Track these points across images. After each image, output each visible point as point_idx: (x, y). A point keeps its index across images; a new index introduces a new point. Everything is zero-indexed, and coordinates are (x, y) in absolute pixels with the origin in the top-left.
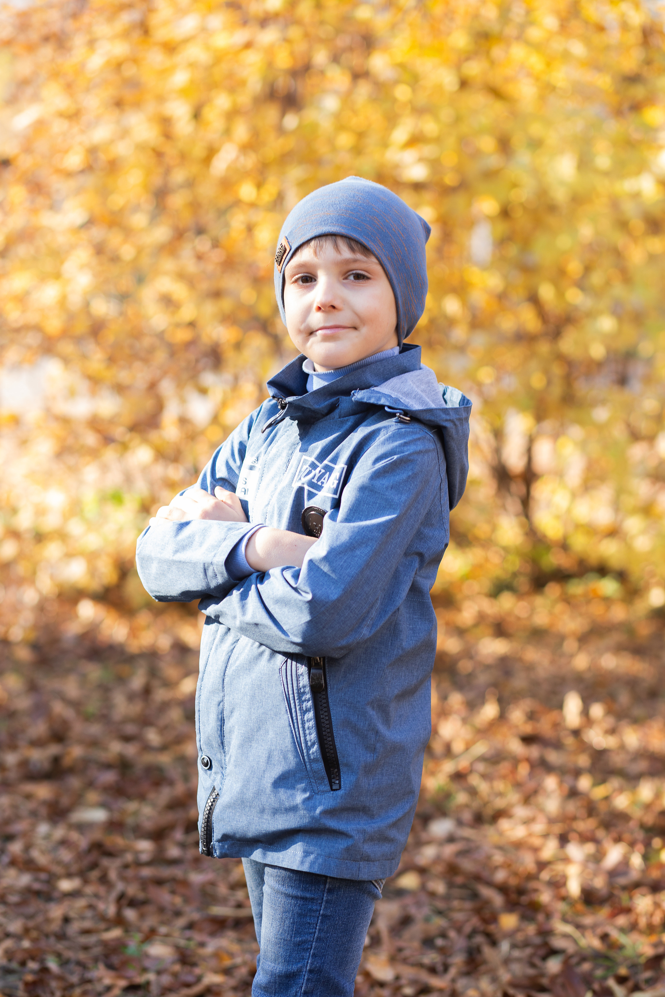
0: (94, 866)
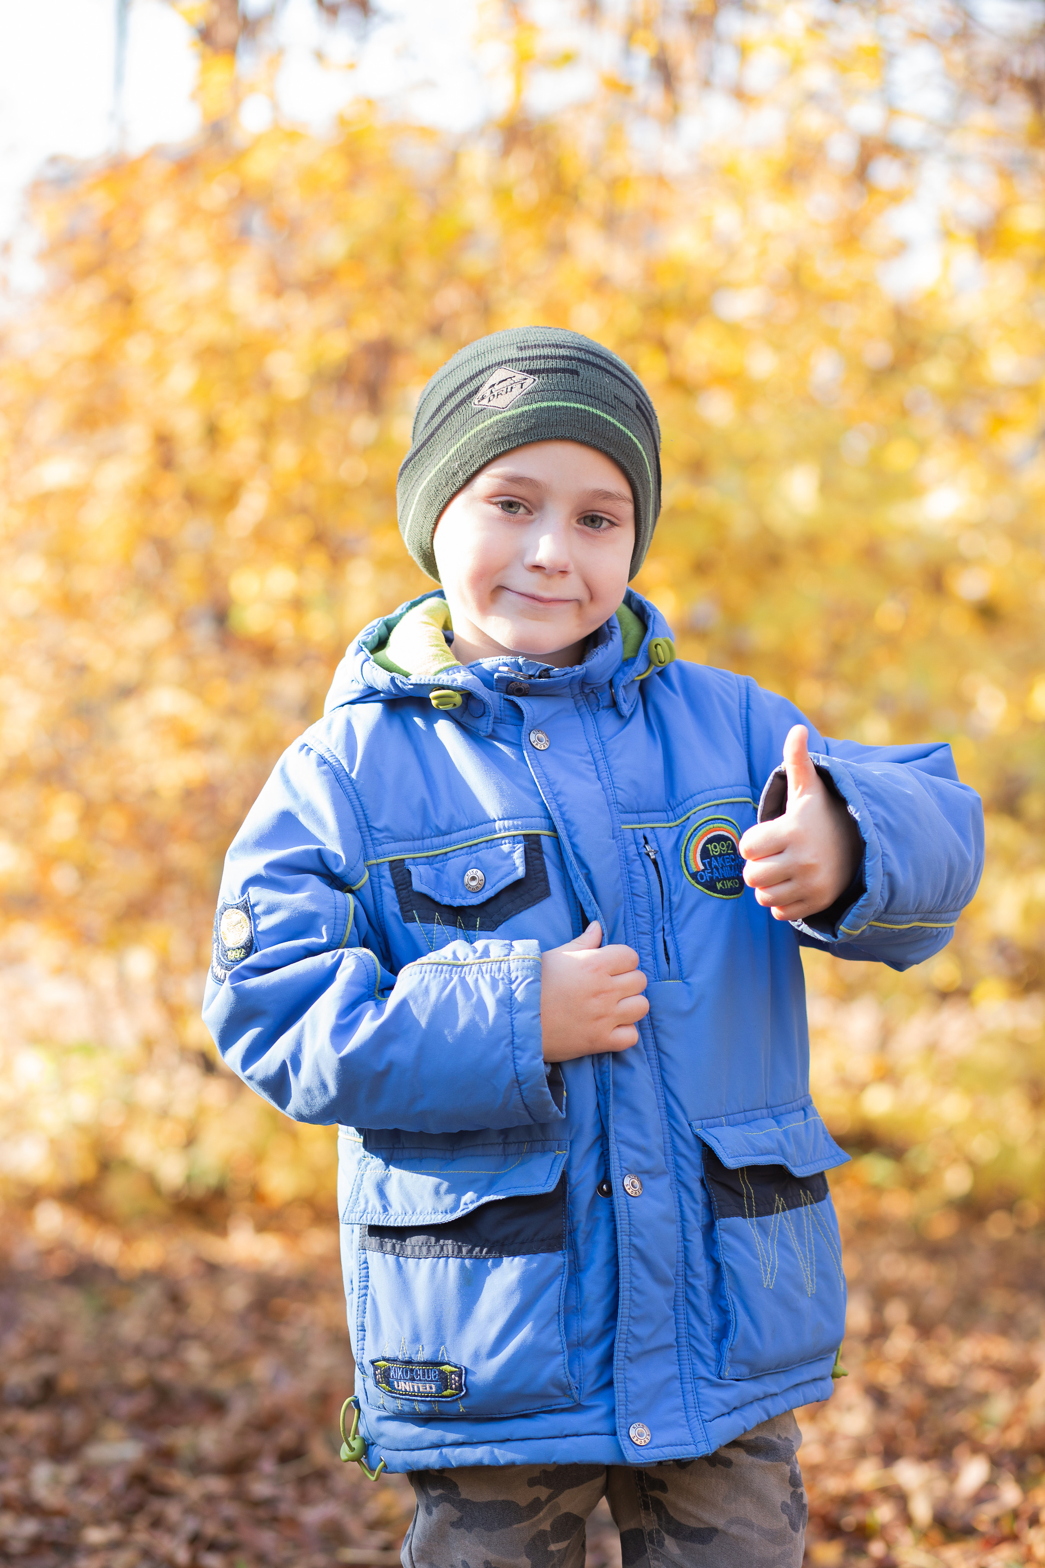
0: (138, 1508)
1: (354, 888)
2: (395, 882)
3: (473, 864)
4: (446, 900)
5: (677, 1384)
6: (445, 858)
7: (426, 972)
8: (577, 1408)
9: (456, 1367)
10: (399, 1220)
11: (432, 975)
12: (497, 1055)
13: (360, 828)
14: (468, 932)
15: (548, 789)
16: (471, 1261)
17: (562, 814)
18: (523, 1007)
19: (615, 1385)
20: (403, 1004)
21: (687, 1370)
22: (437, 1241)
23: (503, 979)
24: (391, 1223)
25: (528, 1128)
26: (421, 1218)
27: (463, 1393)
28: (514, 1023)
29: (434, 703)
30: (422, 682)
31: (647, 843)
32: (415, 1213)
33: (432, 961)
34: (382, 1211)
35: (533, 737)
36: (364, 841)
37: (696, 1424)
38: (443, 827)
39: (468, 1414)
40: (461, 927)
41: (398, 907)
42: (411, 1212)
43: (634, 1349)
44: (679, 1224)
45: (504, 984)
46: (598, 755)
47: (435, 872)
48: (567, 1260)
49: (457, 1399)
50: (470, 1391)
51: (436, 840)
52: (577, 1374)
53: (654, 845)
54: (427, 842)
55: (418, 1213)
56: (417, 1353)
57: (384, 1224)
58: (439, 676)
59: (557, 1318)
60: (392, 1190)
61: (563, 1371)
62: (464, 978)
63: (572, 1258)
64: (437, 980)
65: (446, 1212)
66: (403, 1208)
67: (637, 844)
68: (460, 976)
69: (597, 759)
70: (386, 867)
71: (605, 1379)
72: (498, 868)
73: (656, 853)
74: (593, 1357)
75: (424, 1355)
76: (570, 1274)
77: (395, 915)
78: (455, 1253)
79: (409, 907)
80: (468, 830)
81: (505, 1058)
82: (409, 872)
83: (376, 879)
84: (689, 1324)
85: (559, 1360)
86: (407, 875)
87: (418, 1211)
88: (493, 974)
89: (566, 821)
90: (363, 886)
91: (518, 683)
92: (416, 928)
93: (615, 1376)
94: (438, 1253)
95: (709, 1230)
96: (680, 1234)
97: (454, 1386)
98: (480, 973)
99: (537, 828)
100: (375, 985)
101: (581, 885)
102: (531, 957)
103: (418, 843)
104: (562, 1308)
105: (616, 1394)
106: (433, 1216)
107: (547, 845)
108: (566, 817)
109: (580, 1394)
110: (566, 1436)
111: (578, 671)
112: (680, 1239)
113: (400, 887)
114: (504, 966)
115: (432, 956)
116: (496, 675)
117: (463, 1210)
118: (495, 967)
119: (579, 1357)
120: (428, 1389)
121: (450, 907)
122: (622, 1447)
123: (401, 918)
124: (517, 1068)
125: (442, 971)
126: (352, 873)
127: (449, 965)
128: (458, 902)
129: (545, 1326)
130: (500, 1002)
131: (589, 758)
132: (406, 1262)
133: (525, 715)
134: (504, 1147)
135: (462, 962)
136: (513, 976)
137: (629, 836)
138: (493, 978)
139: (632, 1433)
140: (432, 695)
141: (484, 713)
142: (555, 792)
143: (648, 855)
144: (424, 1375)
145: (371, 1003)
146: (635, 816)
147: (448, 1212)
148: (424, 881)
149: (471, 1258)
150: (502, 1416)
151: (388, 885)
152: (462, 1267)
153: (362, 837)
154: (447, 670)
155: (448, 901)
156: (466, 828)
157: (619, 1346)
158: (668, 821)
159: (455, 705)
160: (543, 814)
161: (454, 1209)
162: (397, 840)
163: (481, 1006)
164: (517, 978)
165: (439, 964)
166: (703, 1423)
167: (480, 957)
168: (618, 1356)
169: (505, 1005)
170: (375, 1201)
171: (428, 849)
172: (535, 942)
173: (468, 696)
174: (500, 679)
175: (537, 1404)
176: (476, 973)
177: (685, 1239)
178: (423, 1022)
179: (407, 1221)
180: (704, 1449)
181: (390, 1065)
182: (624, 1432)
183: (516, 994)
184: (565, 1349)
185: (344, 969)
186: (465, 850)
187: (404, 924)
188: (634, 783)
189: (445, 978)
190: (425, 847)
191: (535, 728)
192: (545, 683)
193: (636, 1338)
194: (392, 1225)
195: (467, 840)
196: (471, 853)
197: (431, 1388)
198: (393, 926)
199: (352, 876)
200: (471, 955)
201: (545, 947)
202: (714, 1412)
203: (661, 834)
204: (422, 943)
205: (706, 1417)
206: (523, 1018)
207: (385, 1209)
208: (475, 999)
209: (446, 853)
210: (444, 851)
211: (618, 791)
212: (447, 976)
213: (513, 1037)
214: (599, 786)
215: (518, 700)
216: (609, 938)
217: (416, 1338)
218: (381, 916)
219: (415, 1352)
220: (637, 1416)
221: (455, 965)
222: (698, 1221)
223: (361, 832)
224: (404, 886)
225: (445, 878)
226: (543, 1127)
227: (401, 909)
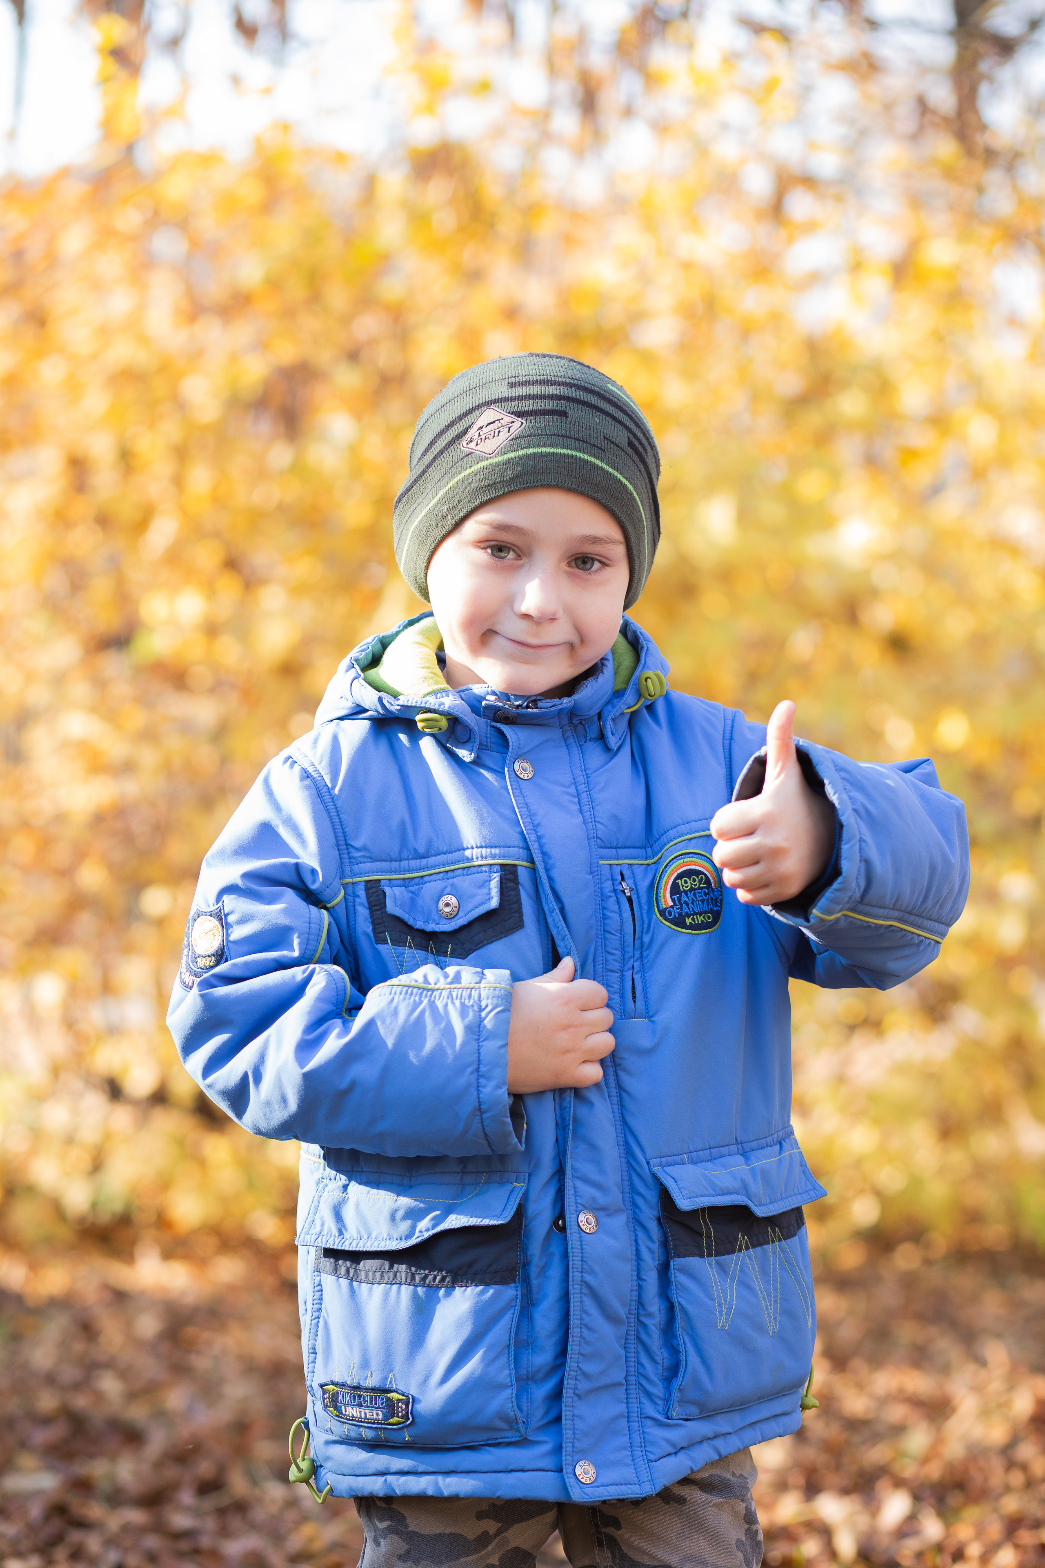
1: (329, 906)
2: (369, 903)
3: (448, 890)
4: (419, 925)
5: (624, 1422)
6: (421, 882)
7: (395, 994)
8: (523, 1442)
9: (403, 1395)
10: (354, 1244)
11: (402, 997)
12: (462, 1081)
13: (338, 845)
14: (439, 958)
15: (528, 820)
16: (424, 1289)
17: (541, 846)
18: (492, 1035)
19: (564, 1422)
20: (370, 1024)
21: (634, 1408)
22: (391, 1267)
23: (473, 1006)
24: (346, 1247)
25: (487, 1159)
26: (376, 1244)
27: (409, 1422)
28: (480, 1051)
29: (420, 725)
30: (409, 704)
31: (623, 879)
32: (370, 1238)
33: (403, 983)
34: (337, 1234)
35: (517, 766)
36: (341, 859)
37: (641, 1463)
38: (421, 850)
39: (413, 1442)
40: (432, 952)
41: (371, 928)
42: (366, 1237)
43: (584, 1386)
44: (635, 1263)
45: (474, 1011)
46: (582, 788)
47: (410, 895)
48: (519, 1293)
49: (403, 1428)
50: (417, 1420)
51: (414, 863)
52: (525, 1409)
53: (631, 882)
54: (404, 864)
55: (373, 1239)
56: (366, 1379)
57: (339, 1248)
58: (427, 698)
59: (507, 1351)
60: (349, 1214)
61: (510, 1405)
62: (434, 1002)
63: (525, 1292)
64: (406, 1002)
65: (401, 1239)
66: (359, 1232)
67: (613, 880)
68: (429, 1000)
69: (580, 792)
70: (362, 886)
71: (552, 1415)
72: (473, 896)
73: (631, 890)
74: (541, 1391)
75: (372, 1382)
76: (522, 1307)
77: (368, 935)
78: (409, 1280)
79: (382, 929)
80: (446, 856)
81: (469, 1085)
82: (385, 894)
83: (350, 898)
84: (639, 1363)
85: (507, 1393)
86: (382, 896)
87: (373, 1236)
88: (463, 1000)
89: (544, 854)
90: (337, 904)
91: (506, 712)
92: (387, 949)
93: (563, 1413)
94: (391, 1279)
95: (664, 1269)
96: (635, 1273)
97: (400, 1414)
98: (450, 998)
99: (514, 858)
100: (343, 1003)
101: (555, 919)
102: (502, 986)
103: (395, 865)
104: (512, 1342)
105: (564, 1432)
106: (388, 1242)
107: (523, 876)
108: (545, 850)
109: (526, 1429)
110: (511, 1471)
111: (566, 703)
112: (635, 1278)
113: (374, 908)
114: (475, 994)
115: (403, 979)
116: (484, 703)
117: (418, 1237)
118: (465, 994)
119: (528, 1392)
120: (375, 1416)
121: (423, 932)
122: (568, 1484)
123: (373, 939)
124: (480, 1096)
125: (411, 994)
126: (328, 890)
127: (419, 988)
128: (431, 927)
129: (495, 1359)
130: (468, 1029)
131: (572, 790)
132: (359, 1287)
133: (510, 744)
134: (462, 1175)
135: (432, 986)
136: (483, 1004)
137: (606, 872)
138: (463, 1004)
139: (578, 1470)
140: (418, 718)
141: (470, 738)
142: (536, 823)
143: (623, 892)
144: (371, 1402)
145: (338, 1022)
146: (614, 851)
147: (403, 1238)
148: (398, 903)
149: (423, 1286)
150: (447, 1446)
151: (362, 904)
152: (415, 1295)
153: (340, 854)
154: (435, 693)
155: (420, 926)
156: (445, 854)
157: (568, 1383)
158: (647, 859)
159: (440, 729)
160: (521, 844)
161: (409, 1237)
162: (374, 860)
163: (449, 1031)
164: (487, 1006)
165: (409, 987)
166: (648, 1463)
167: (451, 983)
168: (567, 1393)
169: (473, 1033)
170: (331, 1224)
171: (405, 871)
172: (507, 972)
173: (454, 721)
174: (488, 707)
175: (483, 1437)
176: (446, 998)
177: (639, 1278)
178: (390, 1042)
179: (362, 1246)
180: (648, 1489)
181: (353, 1085)
182: (570, 1470)
183: (486, 1022)
184: (514, 1382)
185: (313, 986)
186: (442, 875)
187: (375, 945)
188: (615, 818)
189: (415, 1001)
190: (402, 869)
191: (519, 757)
192: (532, 714)
193: (585, 1375)
194: (346, 1249)
195: (444, 865)
196: (447, 879)
197: (378, 1415)
198: (365, 945)
199: (327, 893)
200: (442, 980)
201: (516, 978)
202: (659, 1452)
203: (639, 871)
204: (391, 966)
205: (652, 1457)
206: (490, 1047)
207: (341, 1233)
208: (443, 1024)
209: (422, 877)
210: (420, 874)
211: (599, 826)
212: (417, 999)
213: (479, 1065)
214: (580, 819)
215: (505, 728)
216: (581, 972)
217: (365, 1364)
218: (353, 935)
219: (363, 1378)
220: (583, 1454)
221: (426, 989)
222: (654, 1259)
223: (339, 850)
224: (378, 907)
225: (420, 902)
226: (503, 1158)
227: (374, 930)
